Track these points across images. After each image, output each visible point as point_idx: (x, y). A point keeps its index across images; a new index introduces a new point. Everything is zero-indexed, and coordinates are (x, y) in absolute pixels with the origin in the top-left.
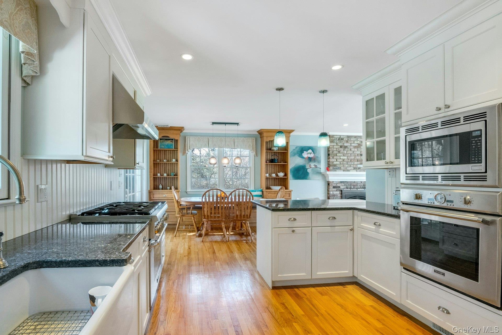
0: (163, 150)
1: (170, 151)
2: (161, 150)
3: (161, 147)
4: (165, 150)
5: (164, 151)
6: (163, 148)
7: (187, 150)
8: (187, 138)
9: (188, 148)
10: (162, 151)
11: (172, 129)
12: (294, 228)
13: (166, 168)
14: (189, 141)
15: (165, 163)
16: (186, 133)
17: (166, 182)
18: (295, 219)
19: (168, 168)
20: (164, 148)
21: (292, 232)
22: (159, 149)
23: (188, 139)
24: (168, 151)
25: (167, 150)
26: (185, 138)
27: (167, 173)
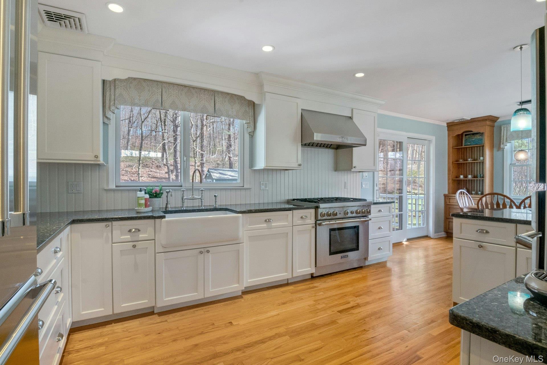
0: (469, 147)
1: (478, 148)
2: (466, 148)
3: (466, 144)
4: (472, 147)
5: (470, 149)
6: (468, 145)
7: (503, 144)
8: (502, 128)
9: (505, 141)
10: (468, 149)
11: (475, 121)
12: (484, 243)
13: (473, 168)
14: (505, 131)
15: (469, 163)
16: (501, 121)
17: (473, 185)
18: (487, 232)
19: (476, 169)
20: (470, 145)
21: (478, 248)
22: (463, 147)
23: (505, 129)
24: (476, 148)
25: (474, 147)
26: (500, 128)
27: (472, 175)
